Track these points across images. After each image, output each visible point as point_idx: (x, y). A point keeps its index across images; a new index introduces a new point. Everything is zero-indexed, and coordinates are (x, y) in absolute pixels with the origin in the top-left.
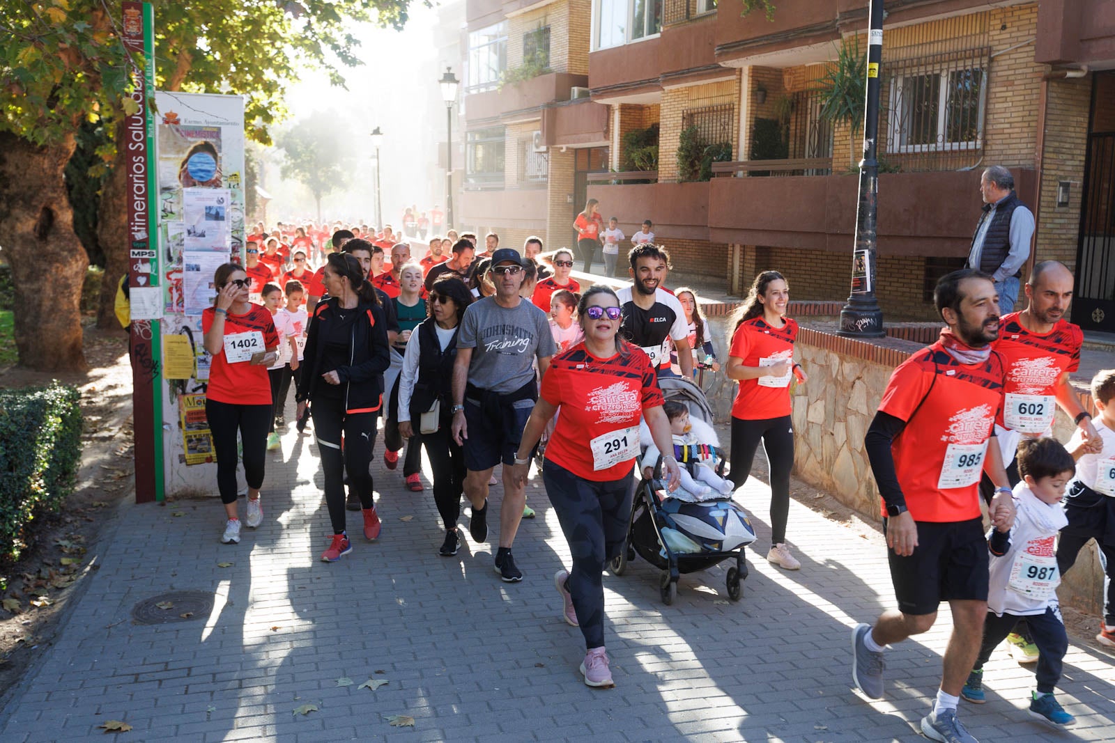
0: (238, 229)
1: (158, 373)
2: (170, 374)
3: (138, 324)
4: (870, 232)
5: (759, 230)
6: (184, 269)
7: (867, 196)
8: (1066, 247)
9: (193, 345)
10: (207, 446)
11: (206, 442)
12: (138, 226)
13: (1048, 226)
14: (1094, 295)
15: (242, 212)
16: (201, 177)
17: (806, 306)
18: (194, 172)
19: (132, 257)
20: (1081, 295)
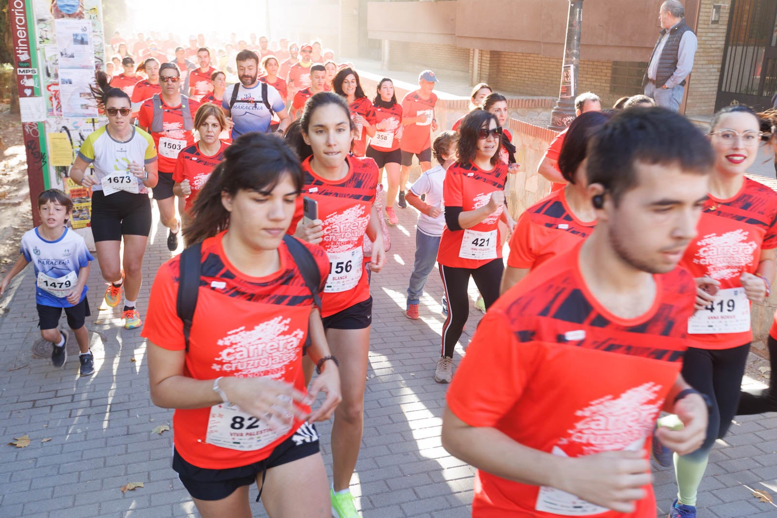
0: (99, 52)
1: (46, 162)
2: (55, 162)
3: (27, 125)
4: (575, 51)
5: (493, 39)
6: (60, 83)
7: (574, 23)
8: (714, 54)
9: (71, 140)
10: (86, 215)
11: (86, 212)
12: (22, 50)
13: (703, 38)
14: (733, 90)
15: (101, 38)
16: (68, 11)
17: (526, 100)
18: (61, 6)
19: (19, 74)
20: (723, 89)
